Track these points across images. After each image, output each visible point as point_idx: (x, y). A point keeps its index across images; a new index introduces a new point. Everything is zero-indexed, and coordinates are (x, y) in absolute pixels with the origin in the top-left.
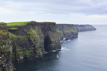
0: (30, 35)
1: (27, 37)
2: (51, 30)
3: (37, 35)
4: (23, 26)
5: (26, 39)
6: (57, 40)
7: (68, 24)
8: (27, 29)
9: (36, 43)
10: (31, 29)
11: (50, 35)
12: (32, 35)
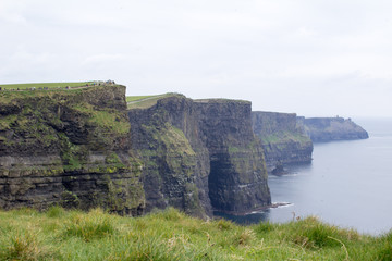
0: (164, 146)
1: (154, 153)
2: (234, 130)
3: (189, 147)
4: (140, 111)
5: (152, 163)
6: (258, 170)
7: (277, 114)
8: (156, 125)
9: (189, 180)
10: (168, 124)
11: (233, 150)
12: (172, 145)
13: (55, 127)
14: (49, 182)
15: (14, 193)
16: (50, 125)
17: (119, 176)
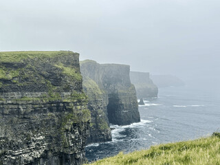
2: (121, 81)
9: (99, 108)
12: (90, 89)
13: (44, 76)
14: (41, 107)
15: (23, 113)
16: (41, 74)
17: (78, 104)
